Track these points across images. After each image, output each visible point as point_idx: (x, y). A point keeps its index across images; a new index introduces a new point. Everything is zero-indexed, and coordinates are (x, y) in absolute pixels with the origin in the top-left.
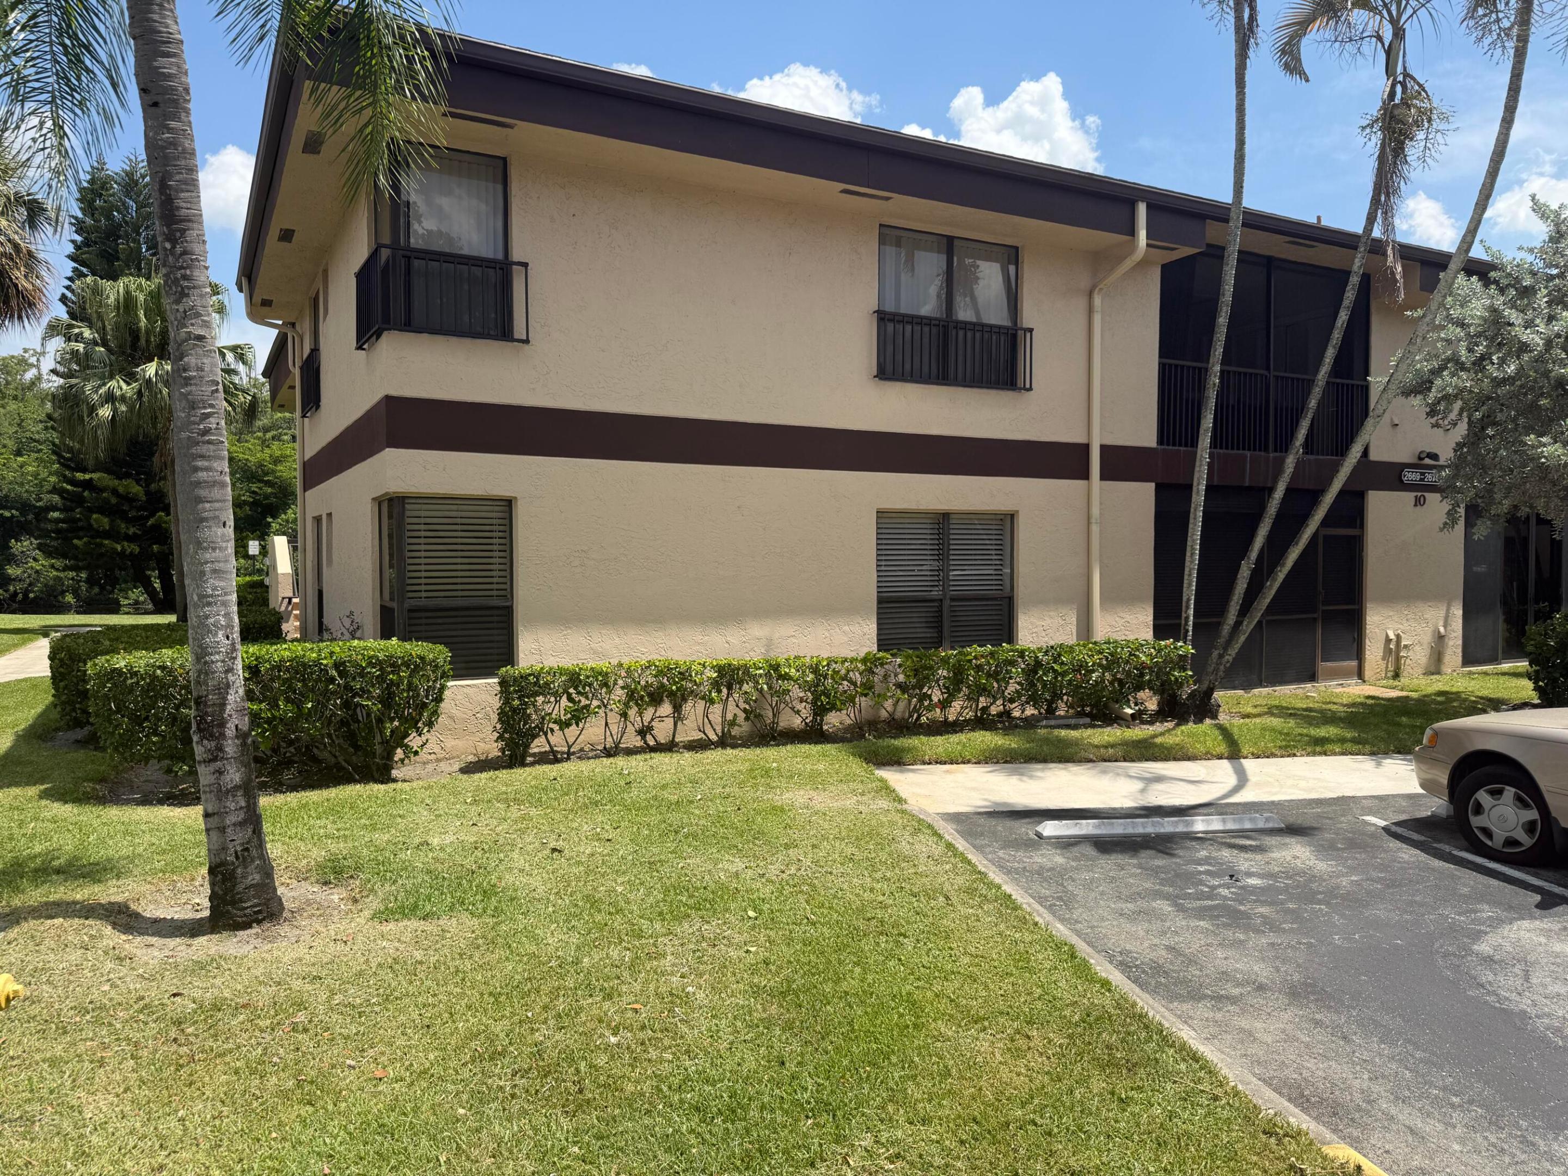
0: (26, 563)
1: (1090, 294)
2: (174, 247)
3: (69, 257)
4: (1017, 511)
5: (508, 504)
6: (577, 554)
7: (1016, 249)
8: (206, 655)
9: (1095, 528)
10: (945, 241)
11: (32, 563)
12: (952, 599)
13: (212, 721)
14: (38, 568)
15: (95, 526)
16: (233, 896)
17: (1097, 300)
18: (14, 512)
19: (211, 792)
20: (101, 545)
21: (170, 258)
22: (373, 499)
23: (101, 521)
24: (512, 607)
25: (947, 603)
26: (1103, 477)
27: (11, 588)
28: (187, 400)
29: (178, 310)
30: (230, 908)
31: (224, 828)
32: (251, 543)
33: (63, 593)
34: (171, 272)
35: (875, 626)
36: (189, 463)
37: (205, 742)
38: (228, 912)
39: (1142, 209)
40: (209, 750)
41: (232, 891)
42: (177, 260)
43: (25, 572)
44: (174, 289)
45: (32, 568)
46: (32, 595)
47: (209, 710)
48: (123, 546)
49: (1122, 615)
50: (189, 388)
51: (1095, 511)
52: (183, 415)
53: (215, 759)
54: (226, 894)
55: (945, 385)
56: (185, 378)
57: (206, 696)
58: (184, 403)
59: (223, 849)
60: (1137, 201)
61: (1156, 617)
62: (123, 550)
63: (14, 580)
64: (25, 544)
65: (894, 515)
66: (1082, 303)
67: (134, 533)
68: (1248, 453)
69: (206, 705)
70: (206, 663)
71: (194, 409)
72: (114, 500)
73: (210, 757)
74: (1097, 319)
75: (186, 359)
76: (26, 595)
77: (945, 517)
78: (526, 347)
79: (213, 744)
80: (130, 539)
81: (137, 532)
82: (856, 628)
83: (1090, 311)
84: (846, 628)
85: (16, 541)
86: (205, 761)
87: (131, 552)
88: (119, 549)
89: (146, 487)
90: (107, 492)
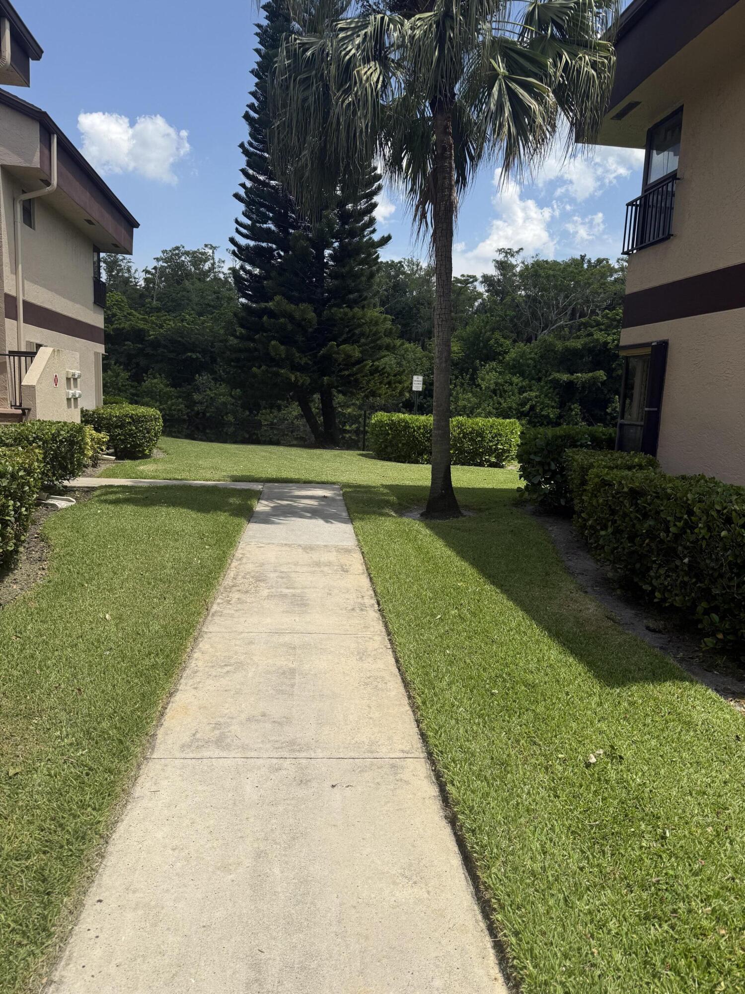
0: (205, 391)
3: (252, 72)
11: (208, 392)
14: (212, 395)
15: (273, 354)
18: (198, 354)
20: (277, 374)
23: (277, 348)
27: (196, 408)
32: (415, 378)
33: (227, 414)
43: (204, 398)
45: (208, 395)
46: (208, 414)
48: (296, 378)
62: (297, 380)
63: (197, 403)
64: (205, 378)
67: (306, 363)
72: (290, 327)
76: (204, 414)
80: (302, 369)
81: (309, 362)
85: (199, 376)
87: (303, 384)
88: (293, 379)
89: (319, 315)
90: (284, 317)
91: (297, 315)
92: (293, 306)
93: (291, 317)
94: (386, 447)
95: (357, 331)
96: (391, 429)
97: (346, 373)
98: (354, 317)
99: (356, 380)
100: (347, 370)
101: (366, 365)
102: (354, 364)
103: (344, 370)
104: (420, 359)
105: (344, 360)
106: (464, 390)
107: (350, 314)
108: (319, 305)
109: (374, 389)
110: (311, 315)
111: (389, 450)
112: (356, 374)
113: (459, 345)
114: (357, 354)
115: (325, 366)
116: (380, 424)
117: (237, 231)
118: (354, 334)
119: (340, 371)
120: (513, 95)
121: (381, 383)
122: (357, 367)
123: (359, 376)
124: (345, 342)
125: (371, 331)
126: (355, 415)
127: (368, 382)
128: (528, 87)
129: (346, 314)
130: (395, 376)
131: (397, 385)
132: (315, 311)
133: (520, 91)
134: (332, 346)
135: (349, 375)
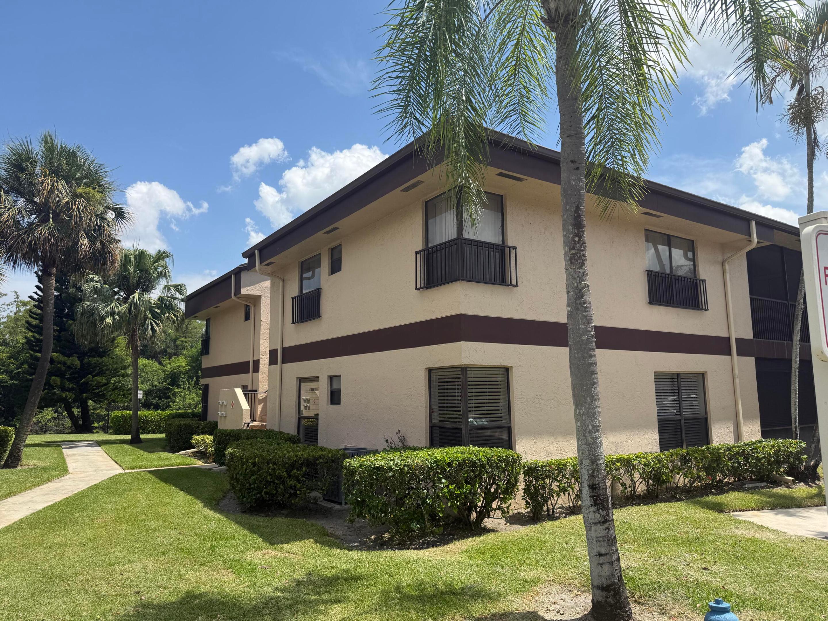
1: (723, 264)
2: (580, 240)
4: (706, 372)
5: (507, 370)
6: (537, 397)
7: (693, 241)
8: (597, 460)
9: (737, 381)
10: (666, 237)
12: (685, 420)
13: (604, 499)
15: (52, 383)
16: (620, 604)
17: (727, 267)
19: (604, 541)
21: (578, 245)
22: (426, 368)
23: (55, 380)
24: (511, 426)
25: (683, 421)
26: (738, 355)
28: (586, 319)
29: (580, 272)
30: (619, 611)
31: (612, 562)
34: (578, 253)
35: (658, 435)
36: (587, 353)
37: (601, 511)
38: (619, 614)
39: (753, 223)
40: (603, 516)
41: (619, 601)
42: (581, 246)
44: (579, 261)
47: (601, 492)
49: (749, 426)
50: (587, 313)
51: (737, 372)
52: (583, 327)
53: (605, 522)
54: (616, 603)
55: (672, 307)
56: (585, 307)
57: (598, 484)
58: (584, 321)
59: (612, 575)
60: (751, 220)
61: (762, 426)
62: (66, 396)
65: (660, 374)
66: (719, 268)
67: (73, 387)
68: (785, 342)
69: (599, 489)
70: (597, 464)
71: (589, 323)
72: (63, 369)
73: (603, 520)
74: (728, 276)
75: (584, 297)
77: (678, 375)
78: (516, 288)
79: (605, 512)
80: (70, 390)
82: (650, 436)
83: (724, 271)
84: (647, 436)
86: (600, 523)
88: (64, 396)
89: (81, 361)
90: (61, 364)
91: (68, 363)
92: (66, 358)
93: (64, 364)
94: (120, 428)
95: (104, 369)
96: (122, 419)
97: (97, 391)
98: (102, 362)
99: (104, 395)
100: (98, 389)
101: (109, 386)
102: (102, 386)
103: (96, 389)
104: (156, 371)
105: (96, 384)
106: (190, 392)
107: (101, 361)
108: (81, 356)
109: (114, 399)
110: (77, 362)
111: (121, 429)
112: (104, 391)
113: (186, 361)
114: (104, 381)
115: (85, 388)
116: (117, 417)
117: (30, 316)
118: (103, 370)
119: (94, 389)
120: (151, 323)
121: (118, 395)
122: (104, 387)
123: (105, 392)
124: (97, 375)
125: (113, 367)
126: (102, 415)
127: (111, 395)
128: (156, 324)
129: (98, 361)
130: (127, 390)
131: (129, 395)
132: (79, 360)
133: (154, 324)
134: (89, 378)
135: (100, 392)
